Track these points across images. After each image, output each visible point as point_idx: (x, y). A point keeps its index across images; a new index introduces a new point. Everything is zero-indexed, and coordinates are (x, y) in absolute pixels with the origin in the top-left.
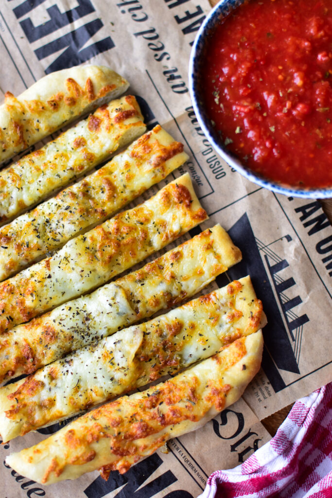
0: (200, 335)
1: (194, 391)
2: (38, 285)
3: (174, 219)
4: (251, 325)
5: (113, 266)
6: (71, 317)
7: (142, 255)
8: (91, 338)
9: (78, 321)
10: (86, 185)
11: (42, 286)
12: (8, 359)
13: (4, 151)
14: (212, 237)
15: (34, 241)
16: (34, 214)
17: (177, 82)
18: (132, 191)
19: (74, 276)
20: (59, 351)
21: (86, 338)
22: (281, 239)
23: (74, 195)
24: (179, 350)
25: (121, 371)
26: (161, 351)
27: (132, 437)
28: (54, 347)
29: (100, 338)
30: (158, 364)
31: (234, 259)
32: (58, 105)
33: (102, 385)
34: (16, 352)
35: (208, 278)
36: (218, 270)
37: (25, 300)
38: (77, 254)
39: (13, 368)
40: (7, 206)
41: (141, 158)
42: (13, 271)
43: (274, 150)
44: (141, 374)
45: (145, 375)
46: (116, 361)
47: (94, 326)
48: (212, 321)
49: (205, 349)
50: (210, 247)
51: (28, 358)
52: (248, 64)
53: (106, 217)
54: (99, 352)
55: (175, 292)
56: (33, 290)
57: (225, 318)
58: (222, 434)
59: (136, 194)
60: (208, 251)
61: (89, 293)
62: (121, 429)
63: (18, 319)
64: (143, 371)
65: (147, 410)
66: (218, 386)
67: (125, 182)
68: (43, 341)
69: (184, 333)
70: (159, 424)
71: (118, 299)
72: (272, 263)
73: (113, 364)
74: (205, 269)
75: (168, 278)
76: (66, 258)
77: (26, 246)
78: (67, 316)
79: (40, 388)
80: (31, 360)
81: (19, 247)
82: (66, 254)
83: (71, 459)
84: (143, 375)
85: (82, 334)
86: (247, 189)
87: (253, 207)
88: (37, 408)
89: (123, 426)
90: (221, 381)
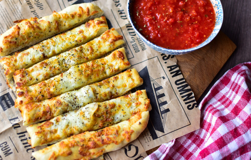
0: (123, 110)
1: (117, 131)
2: (56, 83)
3: (116, 64)
4: (144, 108)
5: (89, 79)
6: (69, 97)
7: (101, 76)
8: (76, 106)
9: (71, 99)
10: (81, 47)
11: (58, 83)
12: (39, 111)
13: (50, 31)
14: (131, 72)
15: (57, 66)
16: (59, 57)
17: (123, 15)
18: (100, 52)
19: (72, 80)
20: (62, 110)
21: (74, 106)
22: (161, 78)
23: (76, 51)
24: (113, 115)
25: (87, 120)
26: (105, 114)
27: (88, 148)
28: (60, 108)
29: (80, 107)
30: (103, 119)
31: (140, 82)
32: (74, 16)
33: (78, 125)
34: (44, 109)
35: (128, 89)
36: (133, 86)
37: (50, 89)
38: (74, 71)
39: (41, 116)
40: (48, 52)
41: (105, 39)
42: (47, 77)
43: (159, 35)
44: (95, 123)
45: (97, 124)
46: (85, 116)
47: (78, 101)
48: (128, 105)
49: (124, 116)
50: (130, 76)
51: (48, 112)
52: (151, 3)
53: (88, 60)
54: (79, 112)
55: (113, 92)
56: (54, 84)
57: (134, 105)
58: (128, 155)
59: (102, 54)
60: (129, 77)
61: (77, 89)
62: (84, 143)
63: (46, 97)
64: (97, 122)
65: (96, 137)
66: (128, 130)
67: (97, 48)
68: (56, 105)
69: (116, 108)
70: (101, 143)
71: (89, 91)
72: (156, 87)
73: (84, 117)
74: (127, 84)
75: (111, 86)
76: (70, 73)
77: (54, 67)
78: (67, 96)
79: (51, 125)
80: (49, 113)
81: (51, 68)
82: (70, 71)
83: (61, 152)
84: (96, 123)
85: (73, 104)
86: (148, 57)
87: (150, 64)
88: (49, 132)
89: (85, 142)
90: (129, 128)
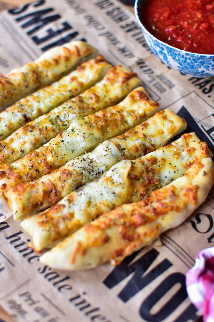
0: (170, 164)
1: (173, 192)
2: (55, 147)
3: (139, 107)
4: (202, 153)
5: (104, 133)
6: (80, 162)
7: (122, 128)
8: (95, 173)
9: (85, 164)
10: (80, 97)
11: (58, 147)
12: (37, 192)
13: (27, 87)
14: (165, 114)
15: (49, 126)
16: (49, 114)
18: (110, 99)
19: (79, 138)
20: (74, 184)
21: (92, 173)
22: (209, 116)
23: (73, 102)
24: (157, 173)
25: (119, 186)
26: (145, 173)
27: (134, 226)
28: (70, 181)
29: (102, 173)
30: (144, 182)
31: (182, 122)
32: (58, 62)
33: (107, 198)
34: (43, 187)
35: (168, 136)
36: (173, 130)
37: (47, 158)
38: (80, 124)
39: (41, 199)
40: (31, 112)
41: (113, 80)
42: (37, 145)
43: (194, 44)
44: (133, 190)
45: (137, 192)
46: (115, 180)
47: (97, 165)
48: (176, 156)
49: (175, 172)
50: (165, 118)
51: (52, 191)
53: (94, 110)
54: (102, 179)
55: (147, 144)
56: (52, 149)
57: (184, 154)
58: (199, 230)
59: (113, 100)
60: (164, 120)
61: (91, 150)
62: (126, 220)
63: (43, 171)
64: (135, 188)
65: (142, 207)
66: (189, 186)
67: (105, 94)
68: (62, 178)
69: (159, 164)
70: (153, 214)
71: (110, 147)
72: (207, 129)
73: (113, 183)
74: (165, 130)
75: (142, 136)
76: (72, 130)
77: (45, 128)
78: (77, 162)
79: (62, 208)
80: (54, 191)
81: (40, 130)
82: (72, 127)
83: (90, 242)
84: (135, 190)
85: (89, 171)
86: (181, 94)
87: (187, 103)
88: (61, 219)
89: (126, 217)
90: (191, 184)
